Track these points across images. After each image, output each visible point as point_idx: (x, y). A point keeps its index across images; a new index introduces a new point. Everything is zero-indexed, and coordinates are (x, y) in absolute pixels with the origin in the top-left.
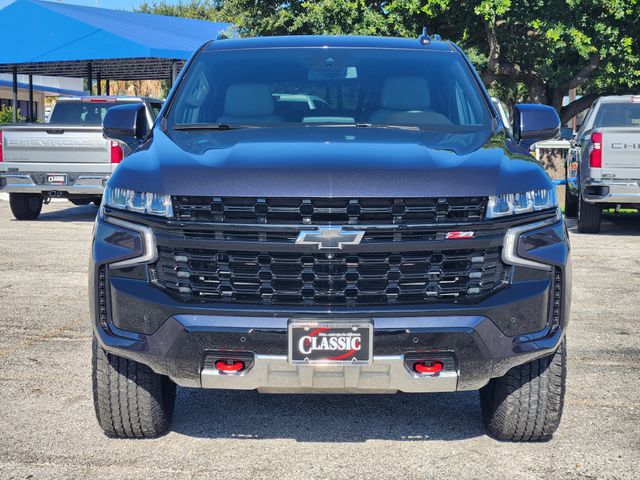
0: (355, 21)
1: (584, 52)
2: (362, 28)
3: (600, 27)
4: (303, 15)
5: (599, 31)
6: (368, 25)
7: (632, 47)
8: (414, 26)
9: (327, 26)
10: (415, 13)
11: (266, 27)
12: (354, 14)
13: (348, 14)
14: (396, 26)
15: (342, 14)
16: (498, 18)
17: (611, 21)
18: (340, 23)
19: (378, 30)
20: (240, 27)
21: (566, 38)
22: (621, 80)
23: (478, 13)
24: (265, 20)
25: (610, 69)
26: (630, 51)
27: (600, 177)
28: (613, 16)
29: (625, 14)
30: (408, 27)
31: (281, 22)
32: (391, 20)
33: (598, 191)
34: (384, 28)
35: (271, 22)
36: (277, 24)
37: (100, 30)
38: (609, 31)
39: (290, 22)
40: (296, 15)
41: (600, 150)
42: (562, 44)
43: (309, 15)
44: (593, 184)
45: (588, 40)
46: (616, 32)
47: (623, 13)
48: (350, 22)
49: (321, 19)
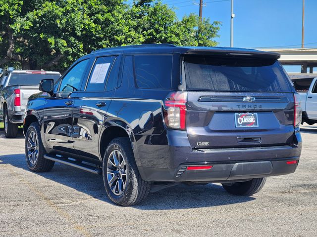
1: (64, 50)
3: (72, 38)
5: (71, 41)
7: (83, 49)
25: (71, 58)
29: (82, 33)
41: (19, 98)
44: (17, 114)
45: (66, 45)
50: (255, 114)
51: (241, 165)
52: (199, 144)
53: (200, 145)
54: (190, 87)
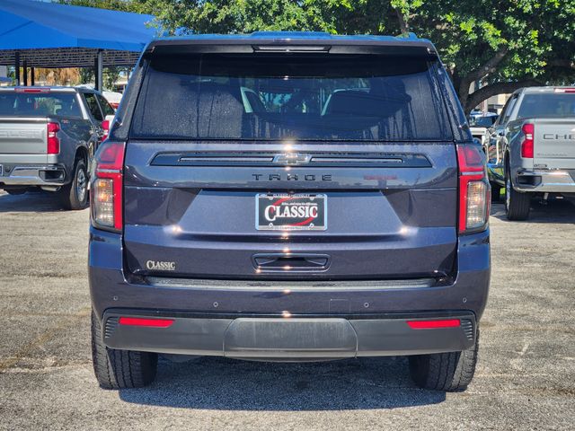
0: (276, 13)
1: (494, 44)
2: (283, 20)
3: (510, 20)
4: (226, 7)
5: (509, 24)
6: (288, 17)
7: (539, 39)
8: (333, 19)
9: (249, 17)
10: (334, 6)
11: (189, 18)
12: (275, 7)
13: (269, 7)
14: (316, 19)
15: (264, 7)
16: (412, 11)
17: (519, 14)
18: (261, 15)
19: (299, 22)
20: (165, 19)
21: (478, 30)
22: (527, 70)
23: (395, 7)
24: (189, 12)
25: (517, 59)
26: (536, 43)
27: (532, 167)
28: (522, 10)
29: (533, 8)
30: (328, 20)
31: (205, 14)
32: (310, 12)
33: (530, 180)
34: (304, 21)
35: (195, 14)
36: (201, 16)
37: (31, 22)
38: (517, 25)
39: (213, 15)
40: (220, 8)
41: (532, 141)
42: (474, 36)
43: (232, 7)
44: (525, 174)
45: (498, 33)
46: (524, 25)
47: (530, 7)
48: (271, 14)
49: (244, 12)
50: (319, 196)
51: (251, 323)
52: (151, 265)
53: (154, 267)
54: (137, 131)
